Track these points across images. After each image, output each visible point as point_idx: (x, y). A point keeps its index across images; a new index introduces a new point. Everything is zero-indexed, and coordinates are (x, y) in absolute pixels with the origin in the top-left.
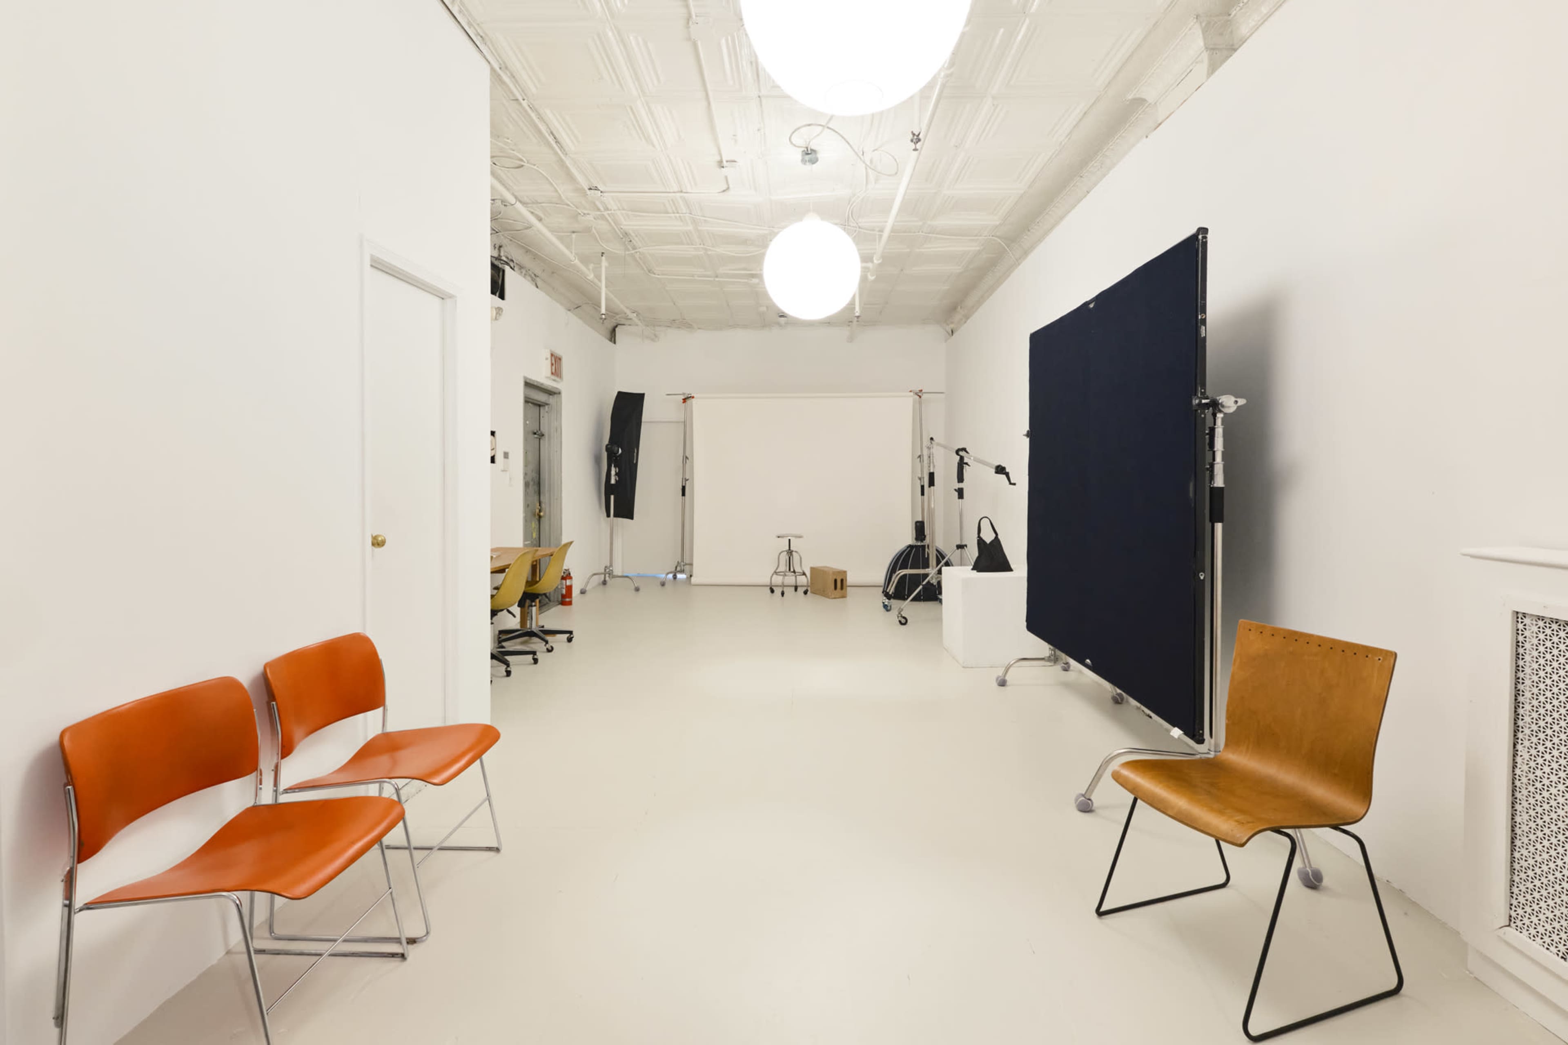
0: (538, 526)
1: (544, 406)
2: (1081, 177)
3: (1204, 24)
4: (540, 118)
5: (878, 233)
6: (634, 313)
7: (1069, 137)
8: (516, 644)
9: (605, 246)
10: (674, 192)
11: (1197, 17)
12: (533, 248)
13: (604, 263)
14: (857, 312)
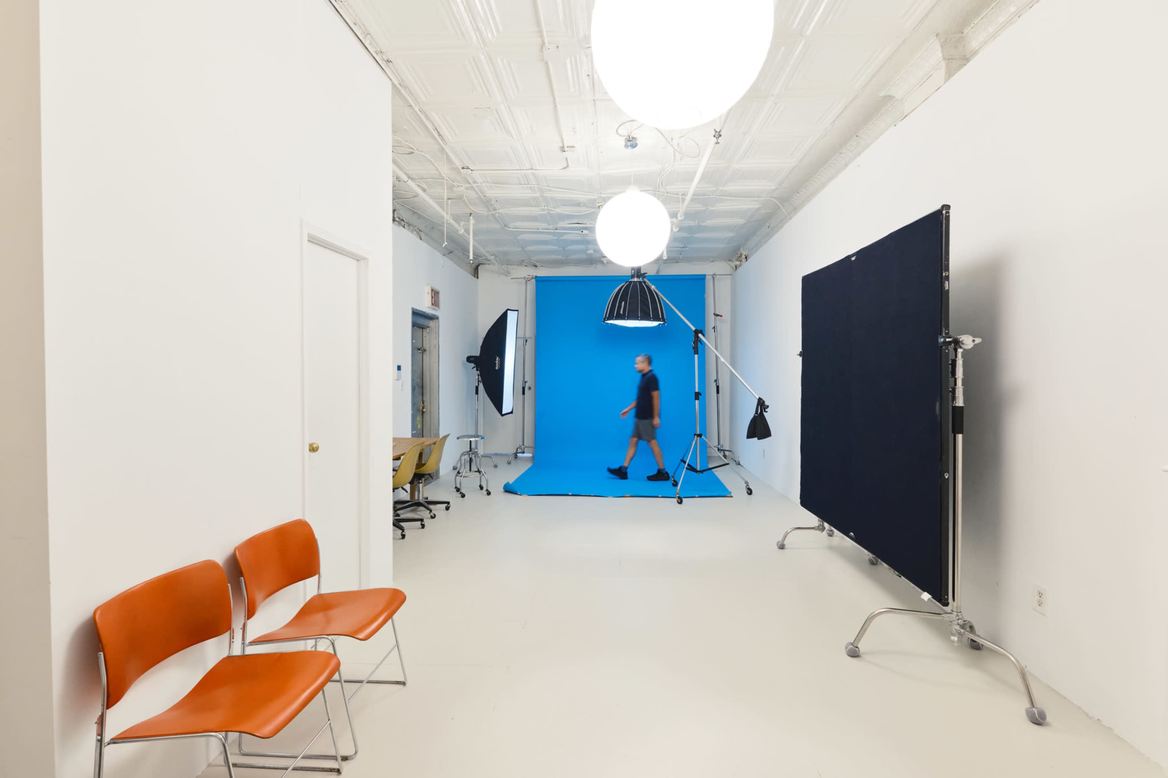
0: (421, 419)
1: (426, 328)
2: (841, 153)
3: (942, 40)
4: (427, 117)
5: (681, 196)
6: (492, 256)
7: (832, 125)
8: (407, 512)
9: (472, 208)
10: (526, 170)
11: (937, 35)
12: (417, 210)
13: (472, 221)
14: (665, 256)
